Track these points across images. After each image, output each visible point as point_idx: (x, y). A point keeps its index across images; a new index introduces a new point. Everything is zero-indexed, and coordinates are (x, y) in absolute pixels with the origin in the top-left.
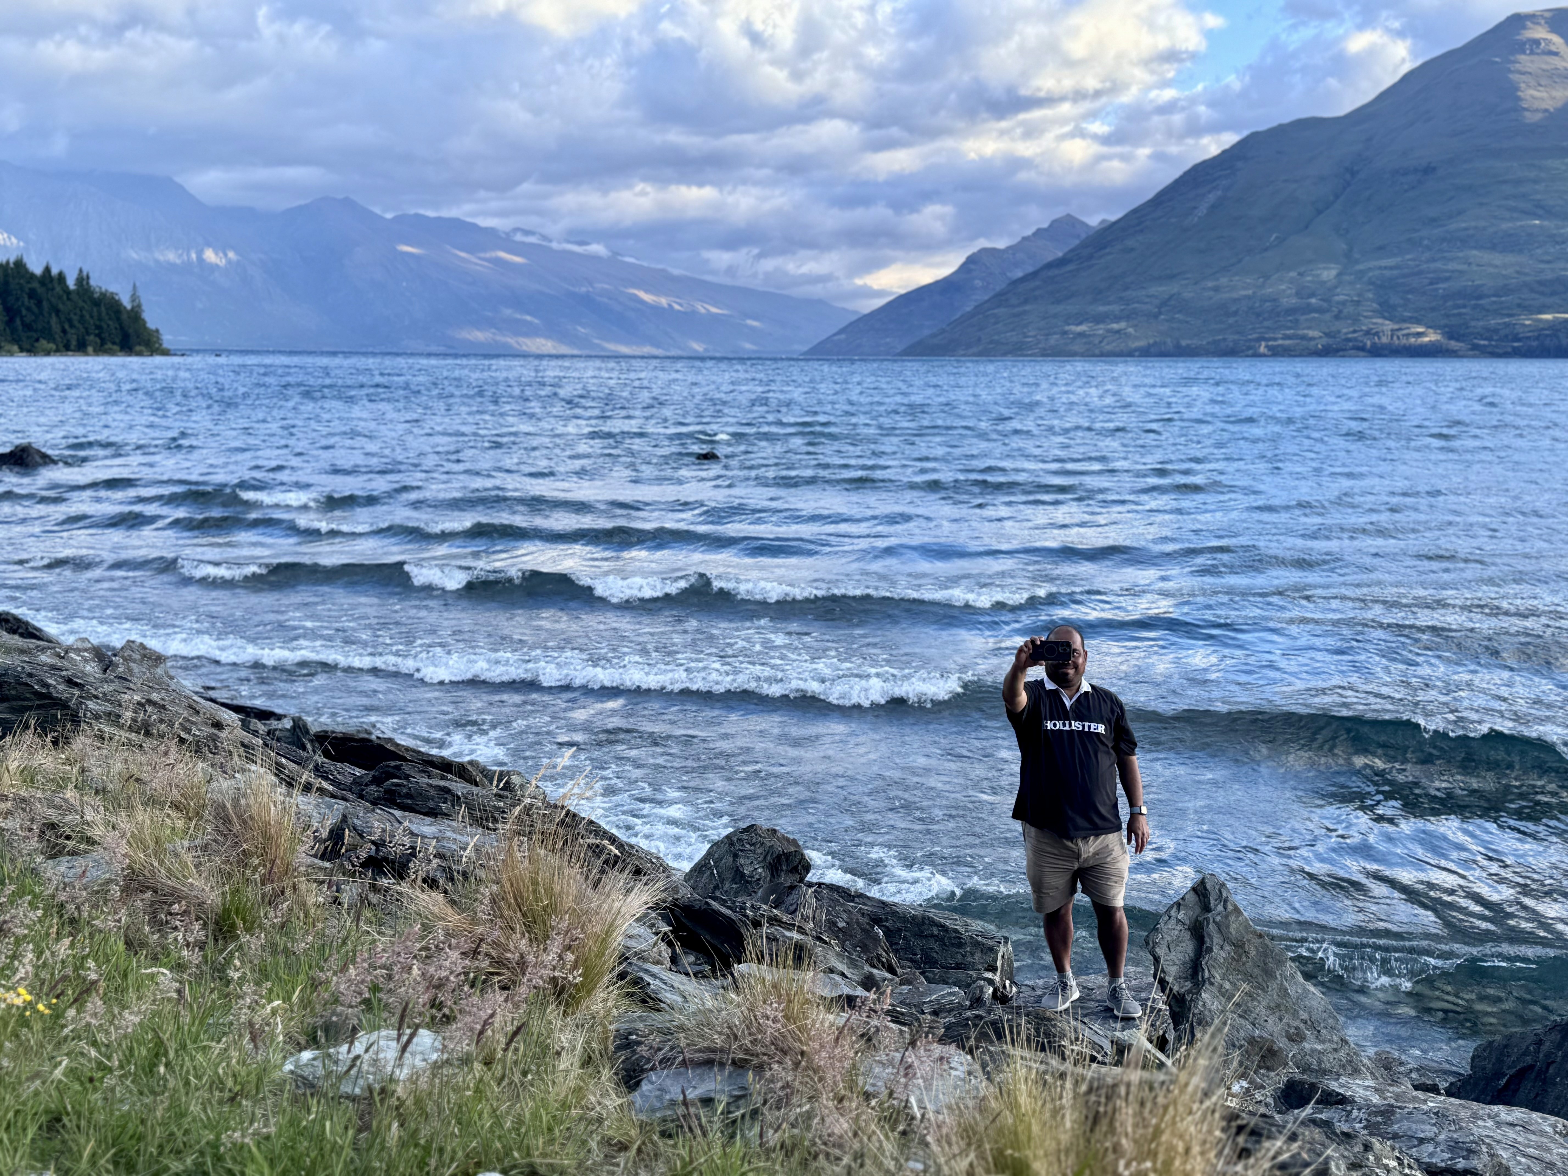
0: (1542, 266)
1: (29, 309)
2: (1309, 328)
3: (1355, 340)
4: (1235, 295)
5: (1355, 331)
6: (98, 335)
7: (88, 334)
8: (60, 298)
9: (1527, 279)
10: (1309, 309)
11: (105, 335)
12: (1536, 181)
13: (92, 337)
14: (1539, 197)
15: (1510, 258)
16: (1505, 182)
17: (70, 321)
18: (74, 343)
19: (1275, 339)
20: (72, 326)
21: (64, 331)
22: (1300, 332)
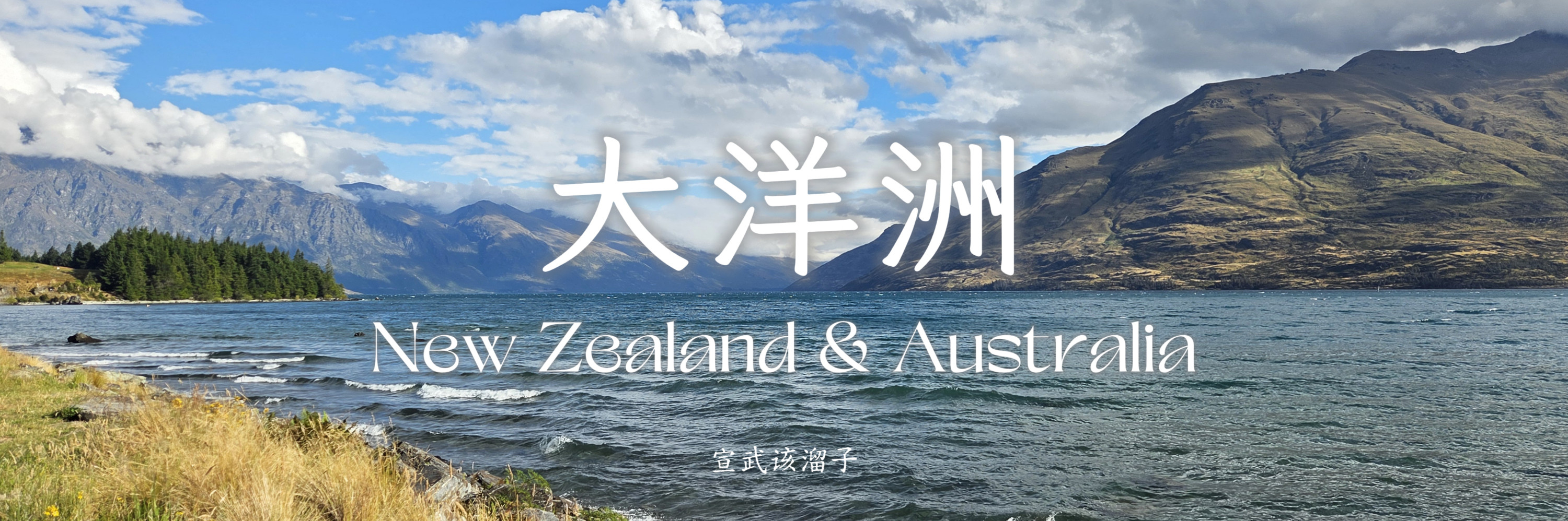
0: (1231, 233)
1: (262, 275)
2: (1090, 272)
3: (1118, 279)
4: (1044, 252)
5: (1117, 274)
6: (304, 289)
7: (297, 288)
8: (282, 267)
9: (1222, 241)
10: (1090, 260)
11: (308, 289)
12: (1225, 182)
13: (299, 290)
14: (1227, 192)
15: (1212, 229)
16: (1205, 183)
17: (287, 281)
18: (288, 293)
19: (1070, 280)
20: (287, 283)
21: (282, 287)
22: (1085, 275)
